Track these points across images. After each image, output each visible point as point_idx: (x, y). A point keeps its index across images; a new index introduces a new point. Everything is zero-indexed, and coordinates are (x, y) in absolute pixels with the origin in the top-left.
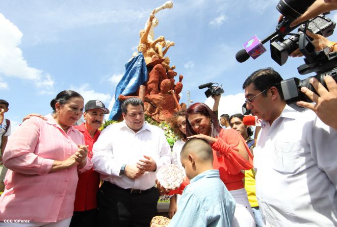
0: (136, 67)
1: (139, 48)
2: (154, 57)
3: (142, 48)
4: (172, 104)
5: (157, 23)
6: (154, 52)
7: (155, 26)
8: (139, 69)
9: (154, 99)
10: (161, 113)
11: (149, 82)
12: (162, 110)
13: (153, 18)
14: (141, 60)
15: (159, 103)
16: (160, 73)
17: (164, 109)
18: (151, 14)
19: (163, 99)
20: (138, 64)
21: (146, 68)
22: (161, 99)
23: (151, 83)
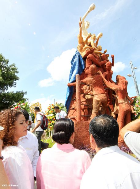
0: (75, 62)
1: (78, 48)
2: (87, 51)
3: (79, 47)
4: (101, 81)
5: (88, 25)
6: (88, 46)
7: (87, 27)
8: (78, 62)
9: (87, 81)
10: (94, 89)
11: (85, 69)
12: (93, 87)
13: (81, 23)
14: (78, 56)
15: (91, 83)
16: (91, 60)
17: (95, 86)
18: (80, 22)
19: (93, 79)
20: (77, 59)
21: (82, 60)
22: (91, 80)
23: (86, 69)
